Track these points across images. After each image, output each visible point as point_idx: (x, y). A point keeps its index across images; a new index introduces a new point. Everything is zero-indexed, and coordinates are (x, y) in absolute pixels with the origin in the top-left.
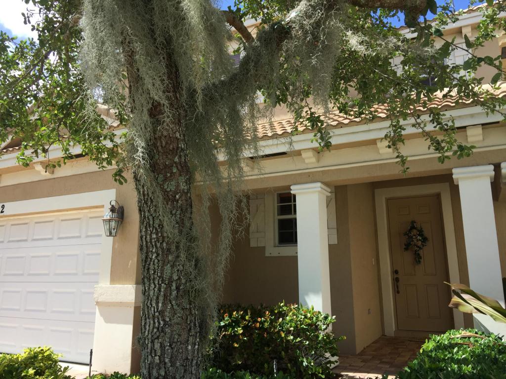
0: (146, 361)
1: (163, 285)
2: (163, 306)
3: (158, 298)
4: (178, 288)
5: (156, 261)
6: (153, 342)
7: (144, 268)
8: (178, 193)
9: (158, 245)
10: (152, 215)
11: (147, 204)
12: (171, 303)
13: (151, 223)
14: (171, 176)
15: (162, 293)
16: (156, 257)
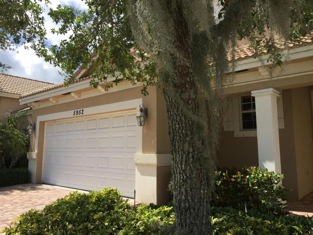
0: (177, 198)
1: (184, 155)
2: (185, 167)
3: (181, 162)
4: (193, 157)
5: (179, 141)
6: (180, 187)
7: (172, 145)
8: (190, 100)
9: (180, 131)
10: (175, 114)
11: (172, 107)
12: (190, 166)
13: (175, 118)
14: (185, 90)
15: (184, 160)
16: (179, 138)
